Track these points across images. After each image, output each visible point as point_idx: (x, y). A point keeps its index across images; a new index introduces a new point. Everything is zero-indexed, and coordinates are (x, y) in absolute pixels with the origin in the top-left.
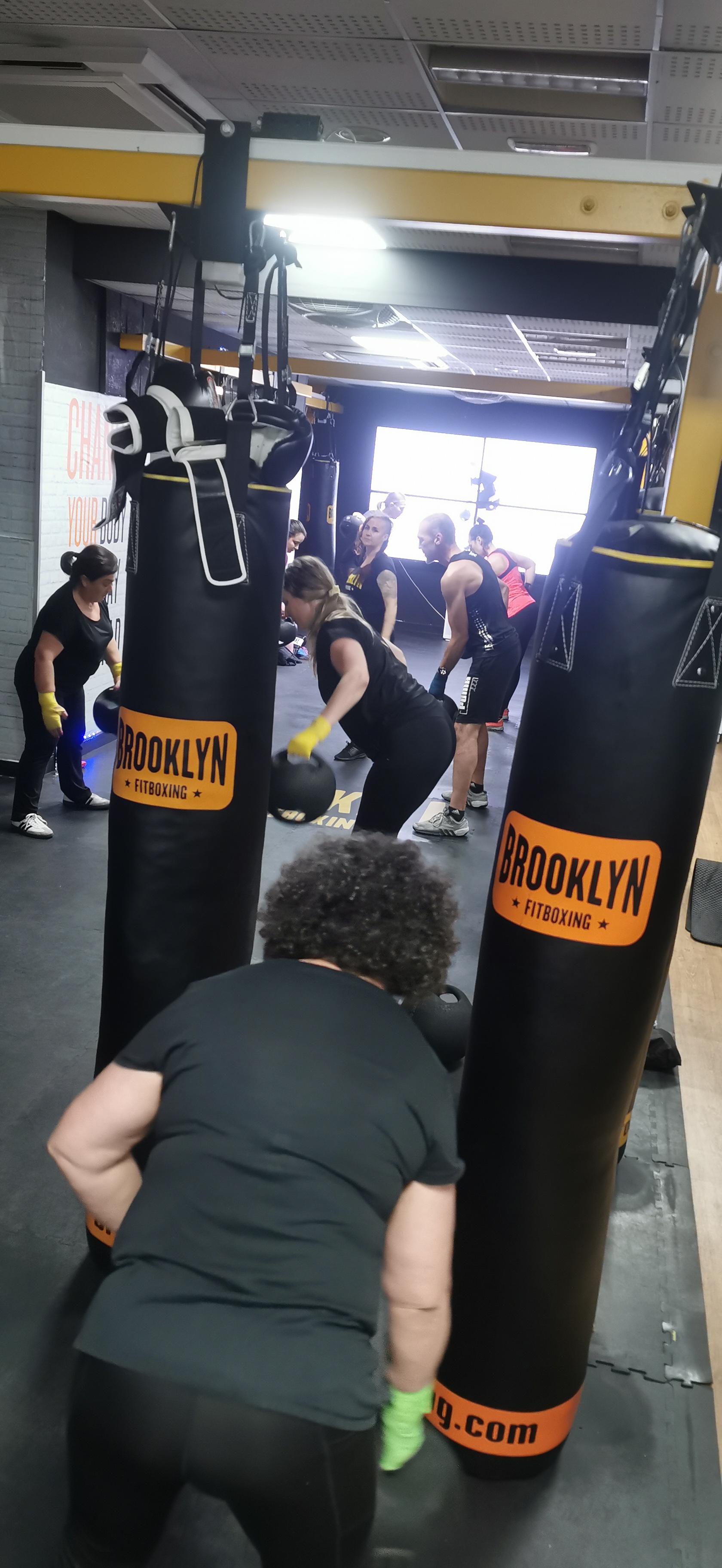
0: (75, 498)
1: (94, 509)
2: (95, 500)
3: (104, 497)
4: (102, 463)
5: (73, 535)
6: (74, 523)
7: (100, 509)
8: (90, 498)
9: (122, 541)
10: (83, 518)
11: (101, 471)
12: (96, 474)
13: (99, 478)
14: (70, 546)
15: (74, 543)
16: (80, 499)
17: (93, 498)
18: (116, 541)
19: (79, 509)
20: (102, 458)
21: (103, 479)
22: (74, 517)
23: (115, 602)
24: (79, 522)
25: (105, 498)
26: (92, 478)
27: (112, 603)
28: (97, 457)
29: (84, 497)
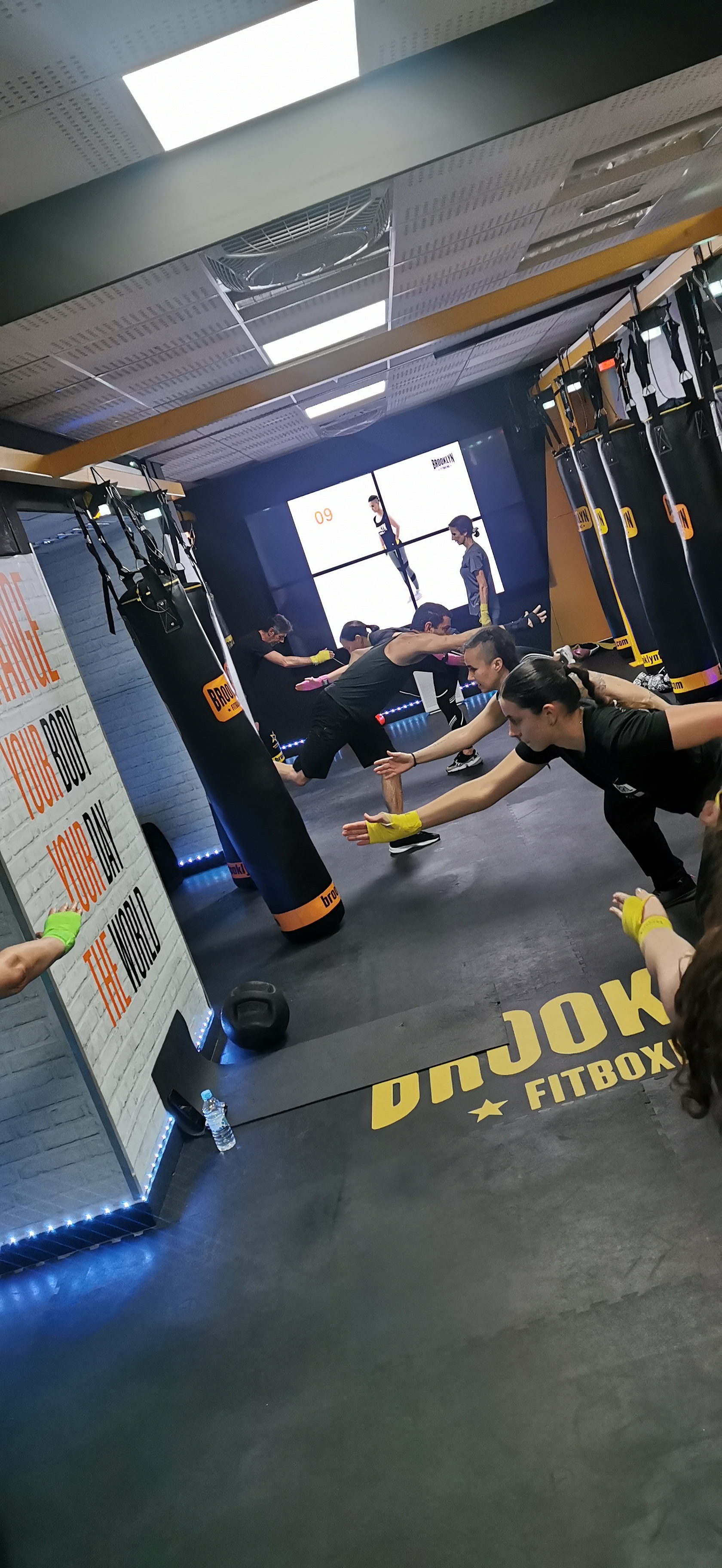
0: (6, 739)
1: (38, 743)
2: (32, 728)
3: (41, 718)
4: (15, 666)
5: (29, 797)
6: (22, 778)
7: (44, 739)
8: (24, 729)
9: (90, 773)
10: (30, 766)
11: (21, 680)
12: (16, 689)
13: (23, 693)
14: (33, 818)
15: (37, 810)
16: (13, 738)
17: (28, 727)
18: (83, 777)
19: (19, 753)
20: (12, 660)
21: (28, 691)
22: (19, 771)
23: (122, 867)
24: (27, 773)
25: (43, 719)
26: (14, 697)
27: (119, 871)
28: (6, 662)
29: (17, 732)
